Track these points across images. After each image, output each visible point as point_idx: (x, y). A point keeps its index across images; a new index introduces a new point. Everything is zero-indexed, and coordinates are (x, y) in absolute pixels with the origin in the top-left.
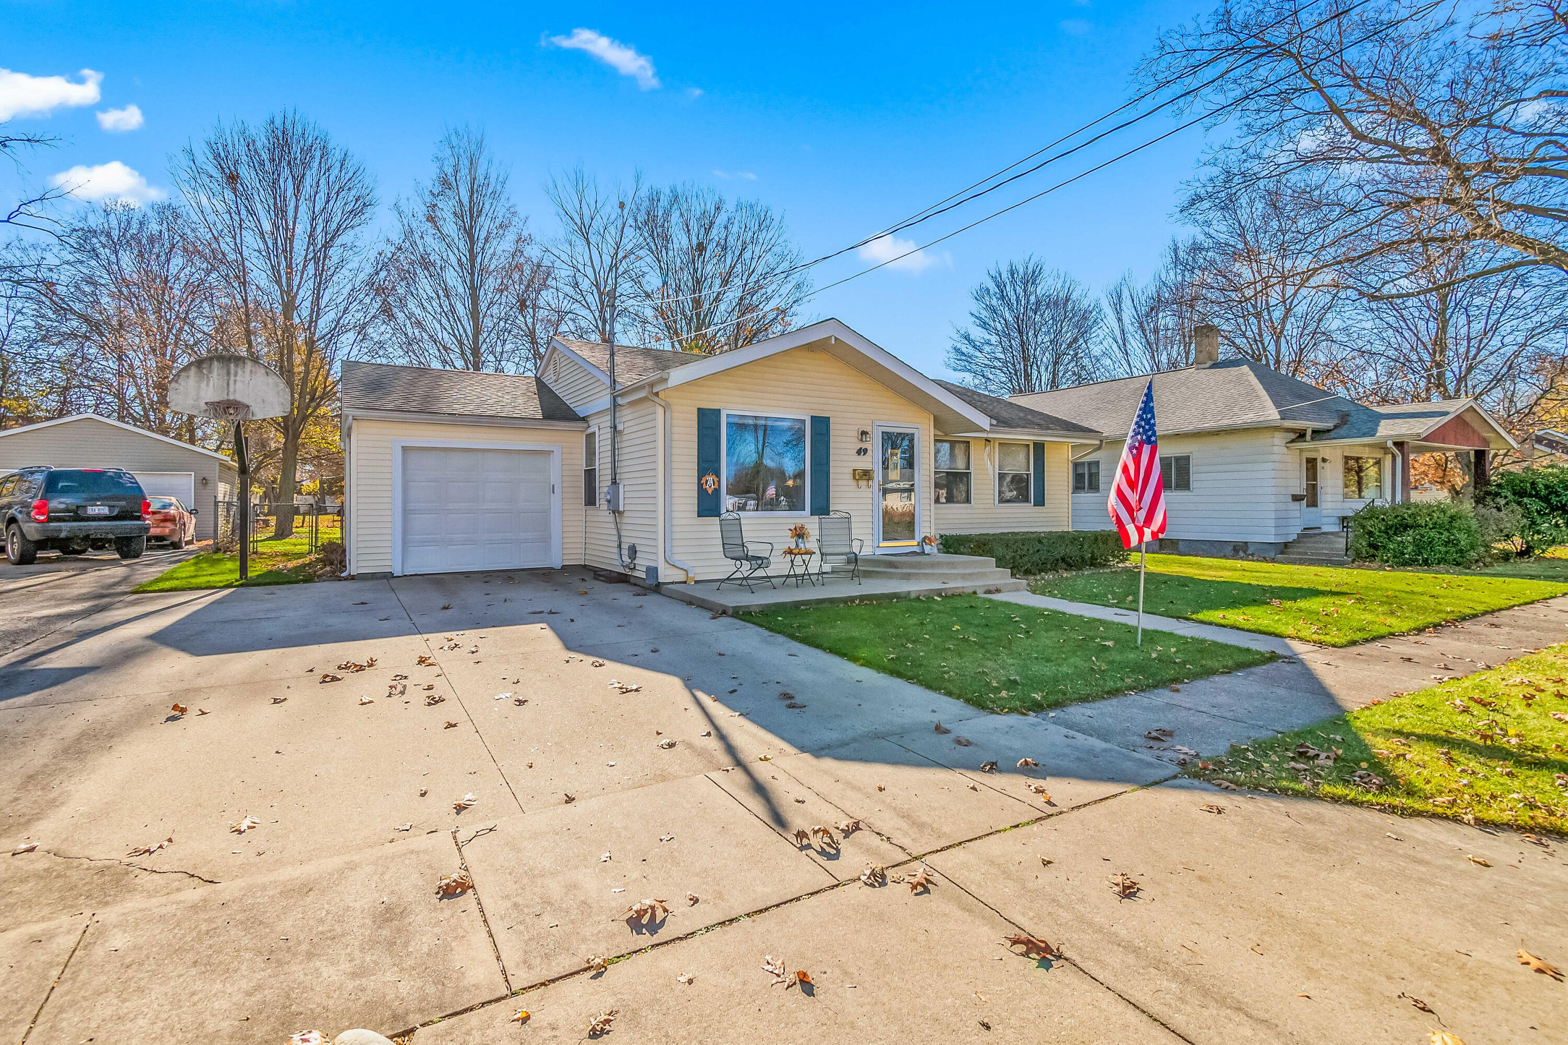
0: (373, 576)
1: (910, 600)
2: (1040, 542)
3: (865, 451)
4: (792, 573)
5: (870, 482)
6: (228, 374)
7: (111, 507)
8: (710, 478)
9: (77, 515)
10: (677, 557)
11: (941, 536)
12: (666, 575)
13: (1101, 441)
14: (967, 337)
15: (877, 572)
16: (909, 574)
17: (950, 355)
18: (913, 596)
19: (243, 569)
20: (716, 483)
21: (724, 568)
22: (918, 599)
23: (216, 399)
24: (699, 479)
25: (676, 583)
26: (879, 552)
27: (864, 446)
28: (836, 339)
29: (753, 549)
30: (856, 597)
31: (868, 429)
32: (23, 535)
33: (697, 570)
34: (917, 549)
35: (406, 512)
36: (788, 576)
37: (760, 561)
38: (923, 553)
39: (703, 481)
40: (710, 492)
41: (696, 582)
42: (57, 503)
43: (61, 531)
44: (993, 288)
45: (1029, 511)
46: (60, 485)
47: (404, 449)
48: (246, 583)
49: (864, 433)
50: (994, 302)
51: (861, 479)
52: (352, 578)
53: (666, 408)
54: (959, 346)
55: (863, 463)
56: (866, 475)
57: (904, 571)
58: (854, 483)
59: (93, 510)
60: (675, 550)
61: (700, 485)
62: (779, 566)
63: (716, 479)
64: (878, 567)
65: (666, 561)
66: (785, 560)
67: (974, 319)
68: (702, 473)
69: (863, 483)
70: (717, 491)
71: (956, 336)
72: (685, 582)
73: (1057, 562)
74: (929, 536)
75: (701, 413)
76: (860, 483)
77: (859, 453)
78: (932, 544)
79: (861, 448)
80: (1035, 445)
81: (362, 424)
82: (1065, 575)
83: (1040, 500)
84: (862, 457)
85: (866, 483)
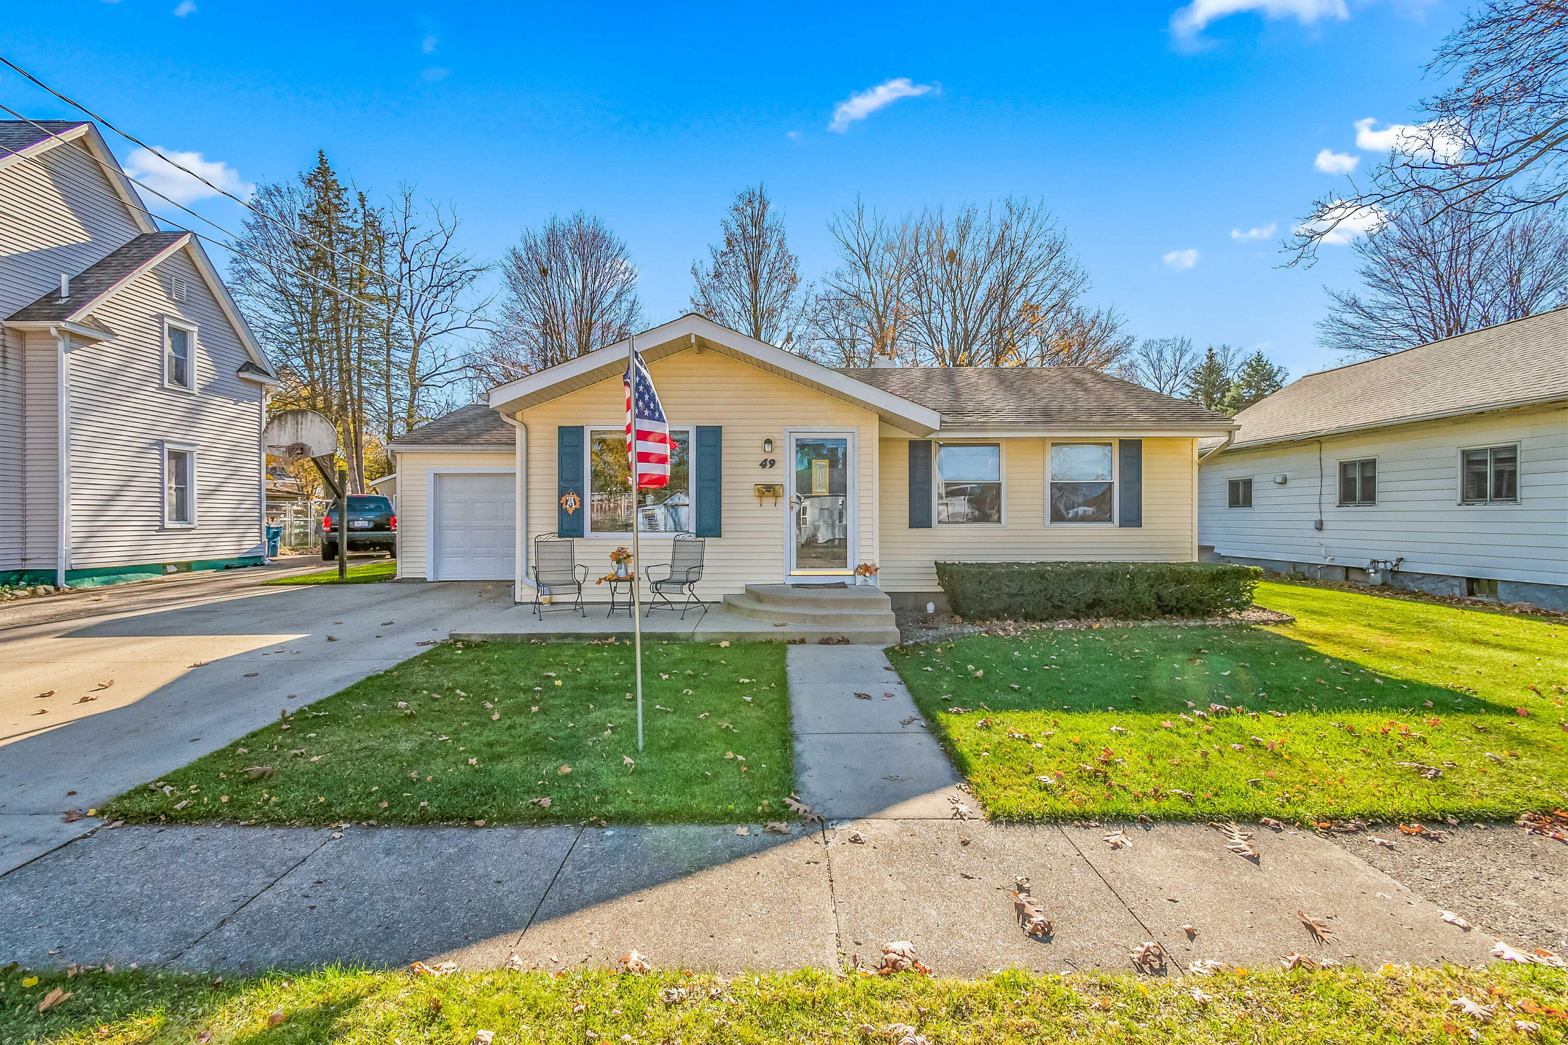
0: (413, 581)
3: (773, 463)
5: (780, 500)
6: (297, 423)
8: (571, 499)
12: (522, 595)
14: (1354, 305)
19: (342, 571)
20: (578, 503)
23: (289, 444)
24: (560, 500)
26: (790, 581)
27: (770, 457)
28: (697, 337)
31: (774, 436)
34: (848, 581)
35: (439, 529)
39: (563, 501)
40: (570, 512)
41: (551, 604)
45: (1110, 533)
47: (435, 477)
49: (768, 441)
51: (764, 495)
53: (525, 428)
55: (768, 477)
56: (772, 490)
58: (757, 500)
61: (560, 505)
63: (577, 499)
65: (522, 581)
68: (562, 492)
69: (769, 501)
70: (579, 512)
71: (1337, 305)
72: (540, 604)
73: (1090, 606)
74: (869, 564)
75: (563, 431)
76: (764, 500)
77: (763, 465)
78: (867, 574)
79: (766, 460)
80: (1123, 443)
81: (404, 456)
82: (1097, 625)
83: (1132, 518)
84: (767, 470)
85: (772, 500)
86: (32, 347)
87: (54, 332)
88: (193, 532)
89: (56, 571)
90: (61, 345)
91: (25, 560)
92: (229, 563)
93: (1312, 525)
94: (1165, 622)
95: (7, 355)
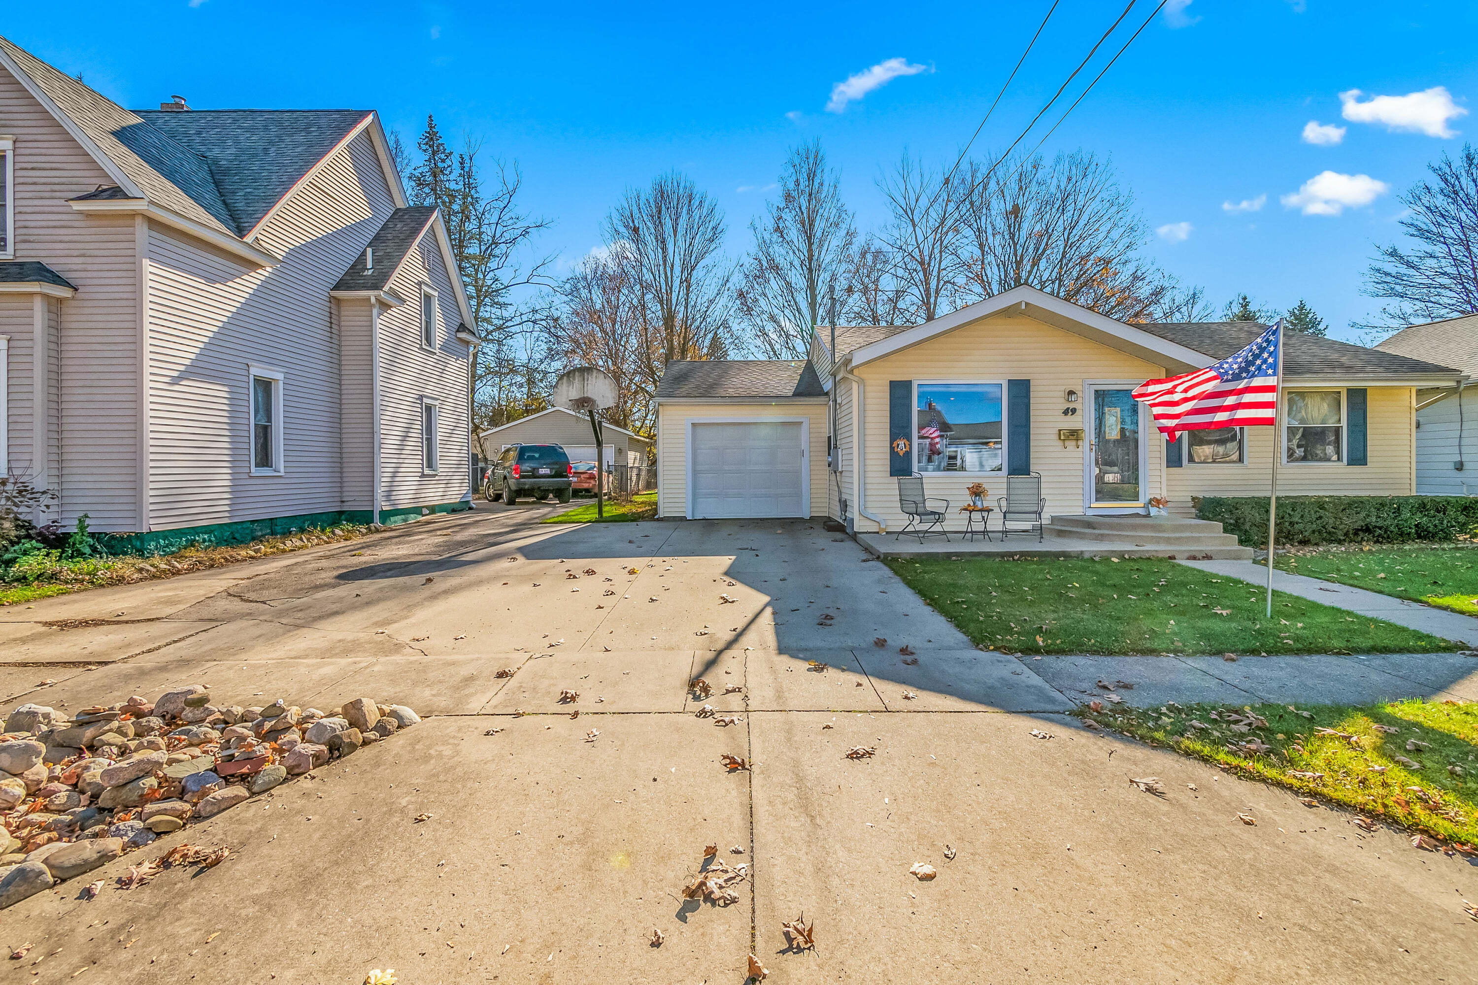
0: (674, 519)
1: (1082, 560)
2: (1322, 507)
3: (1074, 411)
4: (969, 530)
5: (1080, 443)
6: (584, 379)
7: (551, 469)
8: (901, 443)
9: (534, 475)
10: (870, 511)
11: (1193, 499)
12: (860, 525)
13: (1459, 382)
14: (1394, 253)
15: (1070, 532)
16: (1102, 535)
17: (1367, 279)
18: (1086, 556)
19: (600, 512)
20: (908, 446)
21: (899, 521)
22: (1092, 559)
23: (577, 398)
24: (891, 444)
25: (870, 533)
26: (1090, 513)
27: (1071, 406)
28: (1027, 304)
29: (930, 505)
30: (1016, 553)
31: (1077, 388)
32: (509, 488)
33: (890, 523)
34: (1142, 512)
35: (695, 473)
36: (967, 532)
37: (938, 517)
38: (1148, 516)
39: (895, 445)
40: (901, 454)
41: (887, 533)
42: (526, 467)
43: (525, 484)
44: (1436, 183)
45: (1339, 471)
46: (527, 454)
47: (694, 425)
48: (601, 520)
49: (1071, 393)
50: (1440, 201)
51: (1067, 438)
52: (659, 520)
53: (862, 382)
54: (1378, 265)
55: (1071, 423)
56: (1074, 435)
57: (1101, 532)
58: (1060, 443)
59: (543, 471)
60: (869, 505)
61: (892, 448)
62: (955, 522)
63: (907, 443)
64: (1077, 527)
65: (860, 514)
66: (961, 516)
67: (1405, 229)
68: (893, 438)
69: (1071, 444)
70: (908, 454)
71: (1378, 255)
72: (878, 533)
73: (1356, 532)
74: (1159, 497)
75: (893, 385)
76: (1067, 443)
77: (1066, 412)
78: (1161, 506)
79: (1068, 409)
80: (1351, 392)
81: (665, 408)
82: (1367, 548)
83: (1359, 458)
84: (1069, 417)
85: (1074, 443)
86: (346, 313)
87: (373, 300)
88: (437, 478)
89: (373, 511)
90: (375, 311)
91: (343, 502)
92: (455, 507)
93: (1452, 466)
94: (1416, 546)
95: (333, 321)
